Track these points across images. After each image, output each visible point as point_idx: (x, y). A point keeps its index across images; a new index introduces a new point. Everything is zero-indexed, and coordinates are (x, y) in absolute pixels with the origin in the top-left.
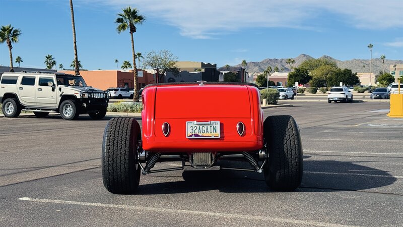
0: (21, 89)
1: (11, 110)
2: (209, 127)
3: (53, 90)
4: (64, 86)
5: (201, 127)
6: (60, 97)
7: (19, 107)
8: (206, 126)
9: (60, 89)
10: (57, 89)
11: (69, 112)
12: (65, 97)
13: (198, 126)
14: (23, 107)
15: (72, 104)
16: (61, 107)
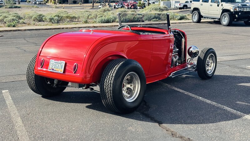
0: (202, 5)
1: (196, 18)
2: (59, 64)
3: (218, 6)
4: (224, 3)
5: (56, 64)
6: (222, 11)
7: (200, 17)
8: (58, 64)
9: (222, 5)
10: (220, 5)
11: (225, 21)
12: (224, 11)
13: (55, 63)
14: (202, 17)
15: (228, 15)
16: (221, 17)
